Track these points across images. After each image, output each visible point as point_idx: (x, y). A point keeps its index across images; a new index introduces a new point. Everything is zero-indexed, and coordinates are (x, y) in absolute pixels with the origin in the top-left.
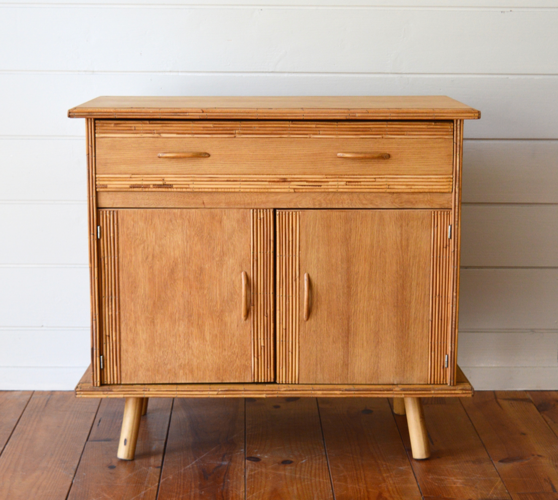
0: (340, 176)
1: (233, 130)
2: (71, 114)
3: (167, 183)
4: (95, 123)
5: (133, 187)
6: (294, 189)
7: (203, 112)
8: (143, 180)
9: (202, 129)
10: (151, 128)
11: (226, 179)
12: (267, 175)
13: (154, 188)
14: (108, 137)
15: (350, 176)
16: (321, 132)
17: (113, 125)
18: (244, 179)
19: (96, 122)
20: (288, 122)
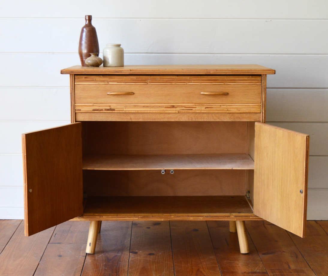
0: (202, 104)
1: (146, 80)
2: (62, 72)
3: (112, 108)
4: (74, 77)
5: (94, 110)
6: (178, 111)
7: (131, 71)
8: (99, 107)
9: (130, 80)
10: (104, 80)
11: (143, 106)
12: (164, 104)
13: (105, 111)
14: (81, 84)
15: (207, 104)
16: (192, 81)
17: (84, 78)
18: (152, 106)
20: (175, 76)
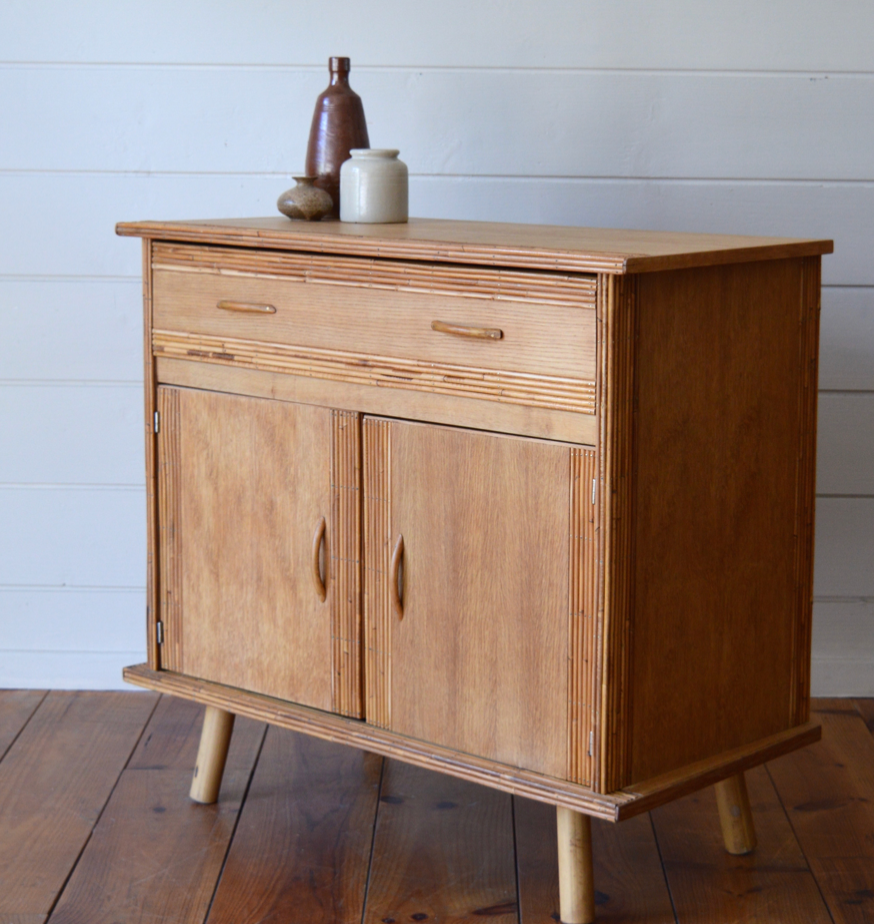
0: (437, 365)
1: (302, 270)
2: (119, 230)
3: (228, 351)
4: (152, 247)
5: (192, 353)
6: (378, 380)
7: (259, 236)
8: (200, 344)
9: (266, 264)
10: (210, 259)
11: (294, 353)
12: (344, 351)
13: (214, 357)
14: (170, 270)
15: (449, 367)
16: (411, 282)
17: (170, 251)
18: (315, 356)
19: (154, 244)
20: (369, 261)
